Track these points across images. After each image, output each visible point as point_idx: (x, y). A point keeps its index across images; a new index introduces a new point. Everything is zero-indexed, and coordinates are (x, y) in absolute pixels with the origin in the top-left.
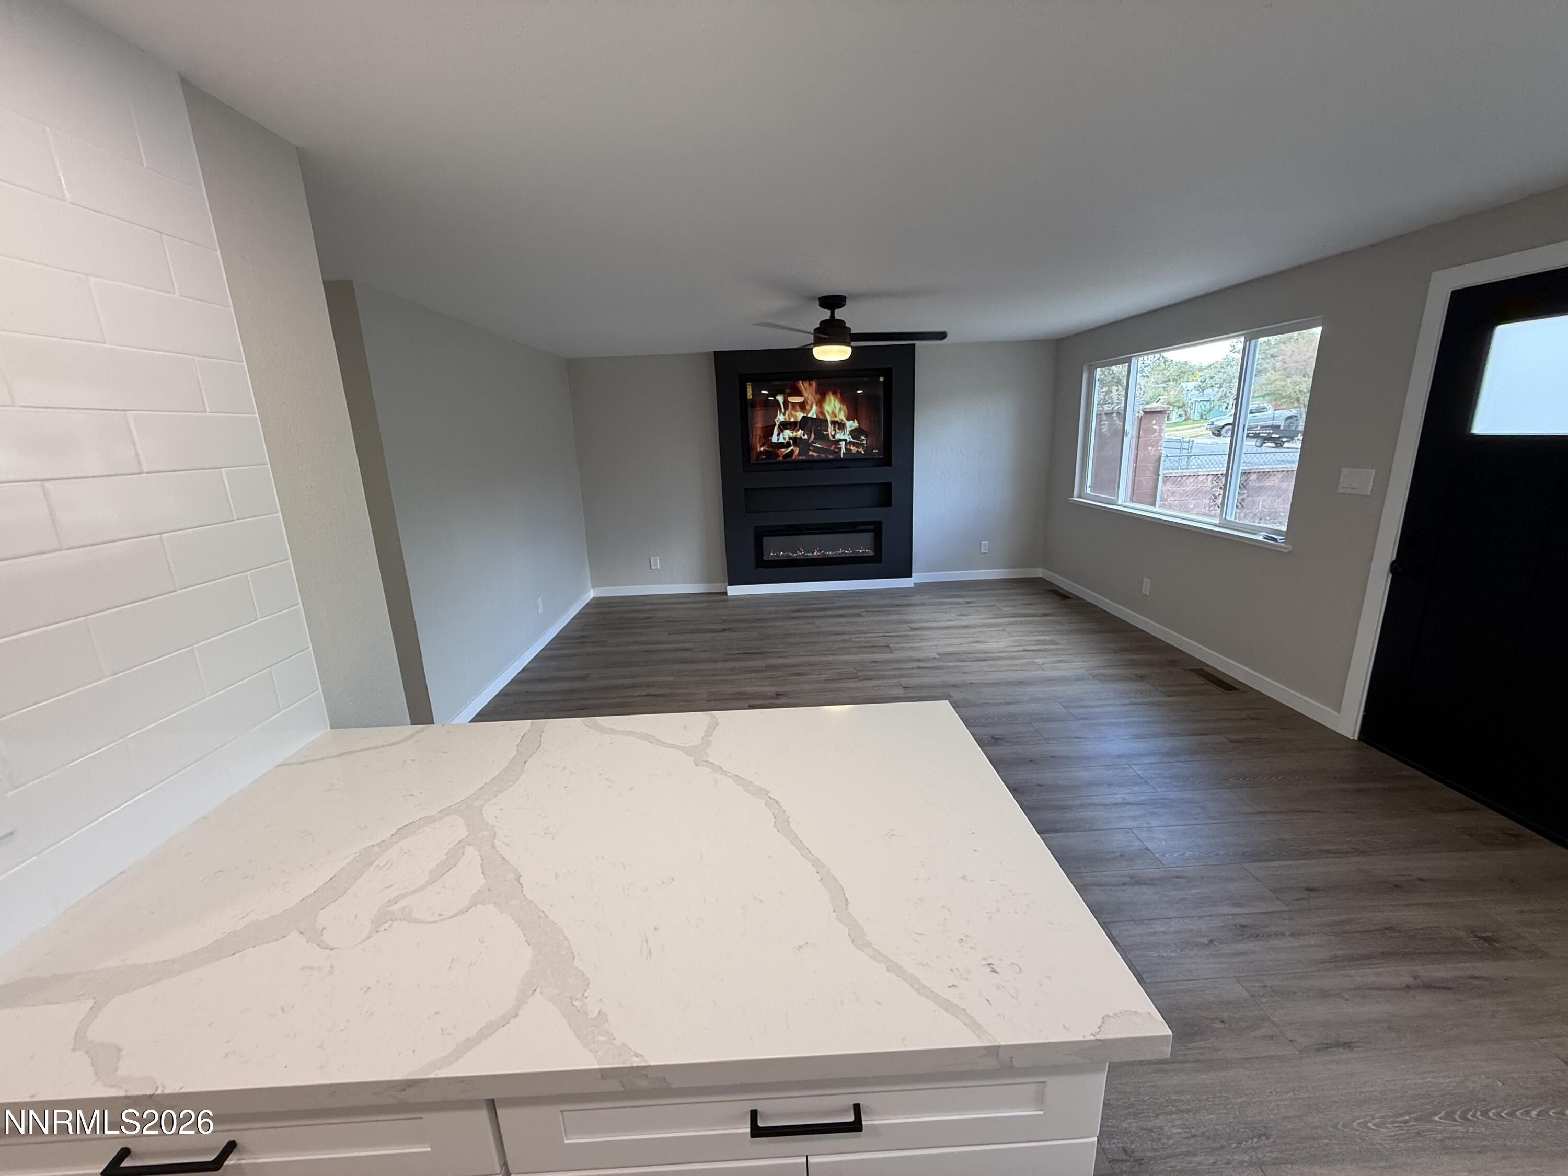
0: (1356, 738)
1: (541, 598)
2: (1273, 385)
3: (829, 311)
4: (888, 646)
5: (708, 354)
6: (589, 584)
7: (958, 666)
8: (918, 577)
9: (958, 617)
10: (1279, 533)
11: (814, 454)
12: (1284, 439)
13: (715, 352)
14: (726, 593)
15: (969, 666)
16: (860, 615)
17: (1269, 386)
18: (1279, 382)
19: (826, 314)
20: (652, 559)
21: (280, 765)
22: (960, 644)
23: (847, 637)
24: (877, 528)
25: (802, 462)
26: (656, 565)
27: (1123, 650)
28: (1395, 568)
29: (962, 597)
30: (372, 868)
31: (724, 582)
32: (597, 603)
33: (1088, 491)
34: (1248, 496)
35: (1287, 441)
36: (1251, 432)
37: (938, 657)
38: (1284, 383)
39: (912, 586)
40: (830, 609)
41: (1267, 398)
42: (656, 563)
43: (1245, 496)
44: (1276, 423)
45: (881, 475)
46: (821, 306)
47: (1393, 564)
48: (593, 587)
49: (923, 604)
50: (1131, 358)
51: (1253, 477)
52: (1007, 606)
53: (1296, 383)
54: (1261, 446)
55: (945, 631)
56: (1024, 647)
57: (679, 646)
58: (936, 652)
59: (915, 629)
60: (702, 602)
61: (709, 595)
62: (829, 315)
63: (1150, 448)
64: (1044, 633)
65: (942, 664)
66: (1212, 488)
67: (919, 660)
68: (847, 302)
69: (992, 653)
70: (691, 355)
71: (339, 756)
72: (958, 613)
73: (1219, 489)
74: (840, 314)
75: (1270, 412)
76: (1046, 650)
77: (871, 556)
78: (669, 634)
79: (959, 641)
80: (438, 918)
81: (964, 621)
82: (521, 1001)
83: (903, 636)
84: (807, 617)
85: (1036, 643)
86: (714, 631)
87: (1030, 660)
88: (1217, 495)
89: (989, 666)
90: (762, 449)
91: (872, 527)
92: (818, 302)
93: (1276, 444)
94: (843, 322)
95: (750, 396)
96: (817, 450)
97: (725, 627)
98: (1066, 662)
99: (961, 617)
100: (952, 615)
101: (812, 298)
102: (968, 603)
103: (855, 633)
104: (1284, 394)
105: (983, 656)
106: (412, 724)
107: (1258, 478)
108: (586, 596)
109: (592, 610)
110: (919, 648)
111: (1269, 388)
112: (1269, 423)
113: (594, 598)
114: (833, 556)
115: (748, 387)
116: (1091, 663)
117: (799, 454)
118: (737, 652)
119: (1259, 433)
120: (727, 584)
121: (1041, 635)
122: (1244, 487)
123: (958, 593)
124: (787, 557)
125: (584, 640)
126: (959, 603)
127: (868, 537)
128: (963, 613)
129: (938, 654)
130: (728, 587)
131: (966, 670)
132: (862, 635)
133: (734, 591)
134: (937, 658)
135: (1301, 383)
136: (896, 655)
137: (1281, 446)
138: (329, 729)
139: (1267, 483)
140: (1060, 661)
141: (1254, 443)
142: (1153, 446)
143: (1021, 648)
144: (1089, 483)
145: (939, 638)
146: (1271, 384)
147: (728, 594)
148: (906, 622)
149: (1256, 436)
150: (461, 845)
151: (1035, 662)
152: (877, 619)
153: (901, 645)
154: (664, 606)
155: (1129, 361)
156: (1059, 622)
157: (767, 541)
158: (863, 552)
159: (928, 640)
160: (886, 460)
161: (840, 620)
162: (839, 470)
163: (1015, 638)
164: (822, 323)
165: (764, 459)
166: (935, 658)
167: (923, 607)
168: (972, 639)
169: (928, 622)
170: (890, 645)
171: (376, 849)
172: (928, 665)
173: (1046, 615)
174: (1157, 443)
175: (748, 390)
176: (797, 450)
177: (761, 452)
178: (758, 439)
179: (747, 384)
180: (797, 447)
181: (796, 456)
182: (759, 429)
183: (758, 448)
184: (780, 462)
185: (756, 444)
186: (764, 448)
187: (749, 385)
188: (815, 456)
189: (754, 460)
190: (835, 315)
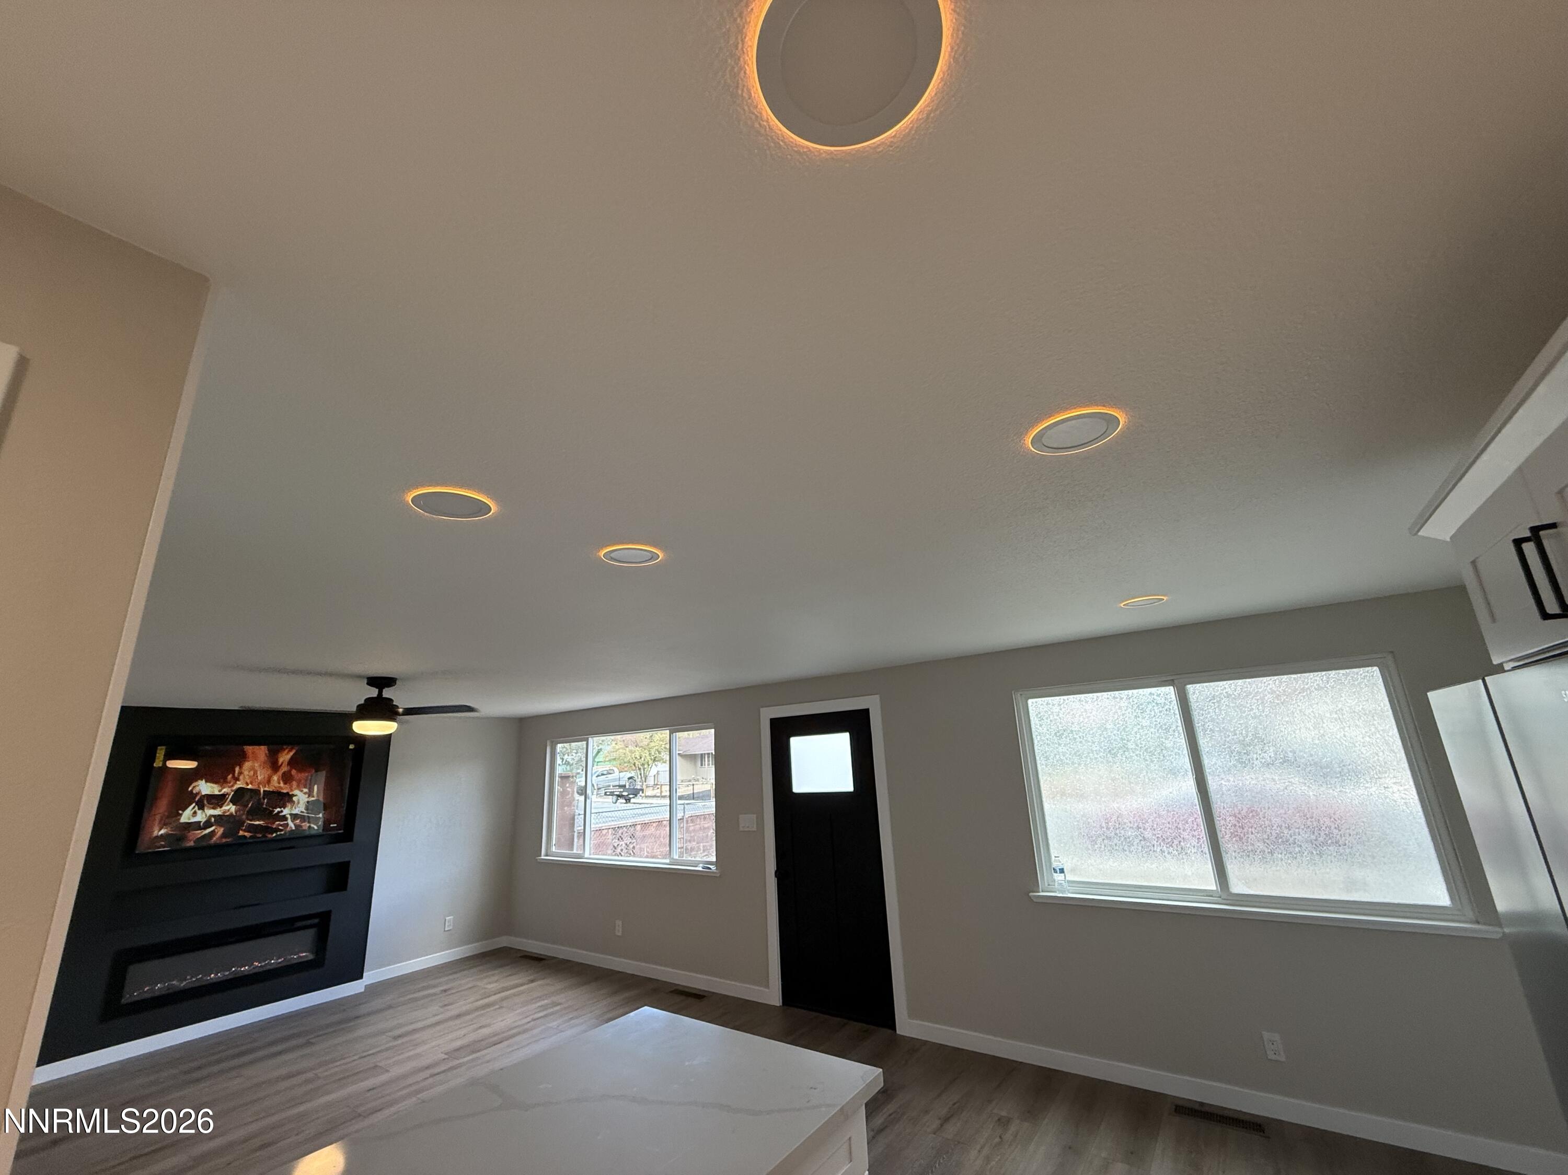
0: (781, 1004)
2: (618, 753)
3: (377, 690)
4: (376, 1066)
7: (478, 1058)
8: (371, 976)
9: (442, 1010)
10: (711, 863)
11: (246, 834)
12: (631, 796)
15: (488, 1054)
17: (615, 753)
18: (621, 751)
19: (374, 692)
22: (465, 1035)
23: (310, 1075)
24: (322, 922)
25: (227, 845)
27: (615, 993)
28: (778, 874)
29: (434, 986)
33: (554, 849)
34: (637, 845)
35: (633, 798)
36: (608, 791)
37: (446, 1056)
38: (624, 751)
39: (363, 990)
41: (615, 763)
43: (635, 844)
44: (622, 783)
45: (338, 853)
46: (368, 684)
47: (776, 872)
49: (390, 1007)
50: (588, 739)
51: (638, 827)
52: (490, 983)
53: (631, 752)
54: (616, 803)
55: (438, 1028)
56: (531, 1017)
58: (442, 1053)
59: (400, 1036)
62: (377, 693)
63: (566, 808)
64: (540, 998)
65: (458, 1062)
66: (613, 840)
67: (427, 1068)
68: (397, 682)
69: (503, 1033)
72: (441, 1004)
73: (617, 841)
74: (387, 693)
75: (616, 774)
76: (552, 1014)
77: (311, 960)
79: (463, 1032)
81: (454, 1010)
83: (387, 1049)
85: (539, 1010)
87: (543, 1027)
88: (616, 845)
89: (508, 1046)
90: (162, 832)
91: (316, 921)
92: (366, 681)
93: (626, 800)
94: (391, 700)
95: (158, 763)
96: (251, 828)
98: (577, 1018)
99: (446, 1008)
100: (435, 1008)
101: (360, 677)
102: (445, 991)
103: (320, 1065)
104: (626, 760)
105: (495, 1039)
107: (642, 829)
110: (418, 1056)
111: (615, 755)
112: (617, 783)
115: (158, 751)
116: (596, 1011)
117: (224, 835)
119: (614, 792)
121: (539, 1001)
122: (634, 837)
123: (425, 984)
126: (435, 994)
127: (308, 936)
128: (446, 1003)
129: (446, 1054)
131: (487, 1058)
132: (331, 1065)
134: (448, 1059)
135: (635, 751)
136: (396, 1071)
137: (629, 802)
139: (647, 833)
140: (572, 1019)
141: (611, 801)
142: (568, 806)
143: (529, 1019)
144: (554, 843)
145: (435, 1038)
146: (616, 751)
148: (383, 1032)
149: (612, 794)
151: (551, 1027)
153: (394, 1059)
155: (587, 740)
156: (548, 984)
157: (135, 968)
159: (424, 1042)
160: (347, 835)
162: (282, 851)
163: (518, 1012)
164: (366, 700)
165: (162, 844)
166: (444, 1059)
167: (391, 1011)
168: (475, 1026)
169: (412, 1023)
170: (380, 1064)
172: (443, 1069)
173: (532, 981)
174: (571, 803)
175: (157, 755)
176: (220, 831)
177: (157, 837)
178: (158, 817)
179: (159, 747)
180: (221, 826)
181: (217, 839)
182: (162, 806)
183: (154, 831)
184: (191, 848)
185: (152, 827)
186: (166, 830)
187: (161, 749)
188: (248, 836)
189: (143, 847)
190: (383, 694)
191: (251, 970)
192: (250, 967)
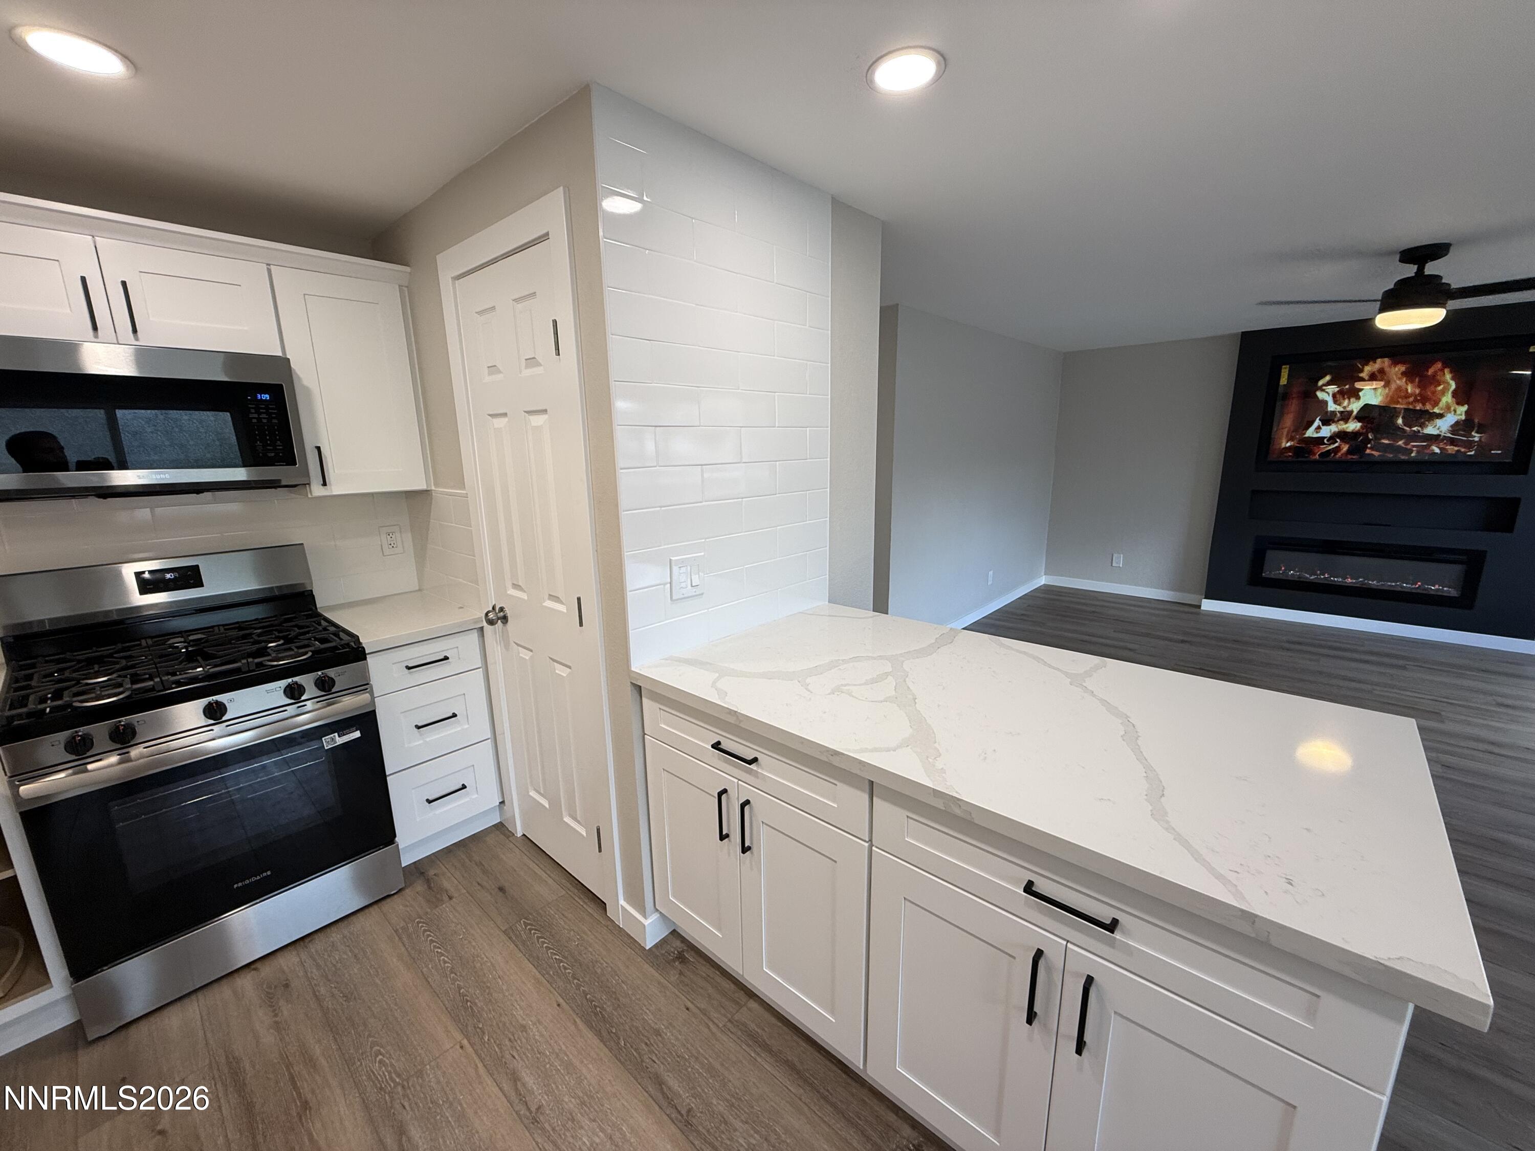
1: (992, 572)
3: (1415, 266)
5: (1235, 335)
6: (1043, 574)
11: (1373, 452)
13: (1244, 334)
14: (1199, 607)
16: (1404, 668)
19: (1410, 270)
20: (1115, 556)
21: (800, 613)
24: (1474, 562)
25: (1352, 463)
26: (1118, 563)
30: (837, 668)
31: (1202, 595)
32: (1047, 590)
40: (1356, 651)
42: (1119, 561)
46: (1401, 261)
48: (1045, 574)
57: (1121, 644)
60: (1164, 610)
61: (1177, 605)
62: (1415, 270)
68: (1449, 250)
70: (1207, 339)
71: (829, 616)
74: (1431, 268)
77: (1453, 598)
78: (1115, 631)
80: (864, 699)
82: (899, 747)
84: (1310, 653)
86: (1170, 640)
90: (1288, 444)
91: (1465, 558)
92: (1398, 257)
94: (1439, 277)
95: (1284, 381)
96: (1379, 447)
97: (1185, 639)
101: (1389, 253)
106: (874, 611)
108: (1035, 581)
109: (1038, 595)
113: (1044, 584)
114: (1379, 588)
115: (1283, 370)
117: (1349, 452)
118: (1192, 666)
120: (1204, 597)
124: (1299, 578)
125: (1025, 618)
127: (1455, 571)
130: (1204, 600)
133: (1209, 605)
138: (827, 603)
147: (1202, 608)
150: (887, 674)
152: (1438, 679)
154: (1118, 606)
157: (1271, 555)
158: (1437, 590)
160: (1517, 466)
161: (1362, 666)
164: (1398, 283)
165: (1290, 456)
171: (841, 662)
175: (1282, 374)
176: (1345, 448)
177: (1286, 448)
178: (1285, 432)
179: (1284, 367)
180: (1346, 443)
181: (1342, 455)
182: (1288, 421)
183: (1282, 443)
184: (1315, 462)
185: (1281, 439)
186: (1292, 443)
187: (1285, 368)
188: (1377, 455)
189: (1273, 457)
190: (1425, 270)
191: (1378, 586)
192: (1378, 582)
